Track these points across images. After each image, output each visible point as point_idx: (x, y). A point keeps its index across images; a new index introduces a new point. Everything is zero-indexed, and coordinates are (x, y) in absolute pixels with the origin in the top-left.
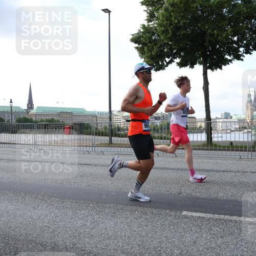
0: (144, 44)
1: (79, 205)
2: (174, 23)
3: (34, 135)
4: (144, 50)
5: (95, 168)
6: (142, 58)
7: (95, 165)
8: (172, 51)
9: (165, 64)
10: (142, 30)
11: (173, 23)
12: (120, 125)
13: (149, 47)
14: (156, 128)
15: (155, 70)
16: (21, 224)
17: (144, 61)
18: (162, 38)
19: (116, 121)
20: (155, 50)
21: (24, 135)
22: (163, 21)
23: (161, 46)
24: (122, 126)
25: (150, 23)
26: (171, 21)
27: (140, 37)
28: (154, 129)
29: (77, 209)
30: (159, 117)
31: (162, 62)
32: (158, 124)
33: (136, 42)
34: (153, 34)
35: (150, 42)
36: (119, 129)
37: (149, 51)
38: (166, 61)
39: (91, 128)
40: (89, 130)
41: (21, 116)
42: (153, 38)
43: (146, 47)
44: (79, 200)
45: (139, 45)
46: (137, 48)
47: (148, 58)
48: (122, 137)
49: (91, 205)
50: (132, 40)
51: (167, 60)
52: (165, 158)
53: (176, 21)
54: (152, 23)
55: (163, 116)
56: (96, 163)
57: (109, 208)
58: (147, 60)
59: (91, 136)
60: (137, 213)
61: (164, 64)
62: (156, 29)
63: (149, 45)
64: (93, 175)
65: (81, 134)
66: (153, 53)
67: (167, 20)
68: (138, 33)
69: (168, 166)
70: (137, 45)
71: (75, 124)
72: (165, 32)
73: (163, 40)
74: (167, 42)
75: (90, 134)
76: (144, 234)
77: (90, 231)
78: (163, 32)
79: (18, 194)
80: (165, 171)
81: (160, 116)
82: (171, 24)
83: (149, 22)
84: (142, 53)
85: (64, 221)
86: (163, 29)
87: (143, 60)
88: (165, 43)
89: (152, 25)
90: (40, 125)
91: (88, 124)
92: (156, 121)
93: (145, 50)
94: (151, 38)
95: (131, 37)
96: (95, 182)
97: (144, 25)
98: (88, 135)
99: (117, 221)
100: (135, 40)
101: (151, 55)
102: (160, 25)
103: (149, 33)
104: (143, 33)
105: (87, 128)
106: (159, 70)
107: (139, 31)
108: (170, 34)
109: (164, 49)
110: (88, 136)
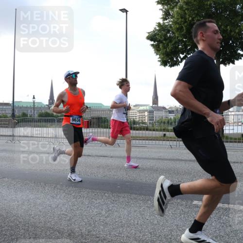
0: (160, 42)
1: (95, 195)
2: (189, 20)
3: (54, 129)
4: (159, 47)
5: (111, 160)
6: (157, 54)
7: (112, 157)
8: (186, 47)
9: (180, 60)
10: (157, 28)
11: (187, 20)
12: (136, 118)
13: (164, 44)
14: (170, 122)
15: (169, 66)
16: (41, 212)
17: (160, 58)
18: (177, 35)
19: (131, 114)
20: (170, 46)
21: (45, 129)
22: (178, 19)
23: (176, 43)
24: (137, 119)
25: (166, 21)
26: (185, 19)
27: (155, 35)
28: (168, 122)
29: (93, 199)
30: (173, 111)
31: (177, 58)
32: (172, 117)
33: (151, 40)
34: (168, 31)
35: (165, 39)
36: (134, 123)
37: (165, 48)
38: (180, 57)
39: (108, 122)
40: (106, 124)
41: (43, 111)
42: (168, 35)
43: (161, 44)
44: (95, 190)
45: (154, 42)
46: (152, 45)
47: (163, 54)
48: (137, 130)
49: (106, 194)
50: (148, 38)
51: (182, 56)
52: (177, 150)
53: (190, 19)
54: (168, 21)
55: (177, 110)
56: (111, 155)
57: (123, 197)
58: (162, 56)
59: (108, 130)
60: (149, 202)
61: (178, 60)
62: (171, 27)
63: (164, 42)
64: (109, 166)
65: (99, 127)
66: (168, 50)
67: (182, 18)
68: (154, 31)
69: (180, 158)
70: (152, 43)
71: (93, 118)
72: (180, 29)
73: (178, 37)
74: (181, 38)
75: (107, 128)
76: (156, 222)
77: (105, 219)
78: (178, 29)
79: (39, 184)
80: (178, 162)
81: (174, 109)
82: (185, 22)
83: (164, 20)
84: (158, 50)
85: (80, 210)
86: (178, 26)
87: (158, 56)
88: (179, 40)
89: (167, 23)
90: (60, 119)
91: (105, 118)
92: (170, 115)
93: (161, 47)
94: (166, 35)
95: (147, 35)
96: (110, 173)
97: (159, 24)
98: (105, 128)
99: (131, 210)
100: (151, 37)
101: (166, 51)
102: (175, 23)
103: (164, 30)
104: (159, 30)
105: (105, 122)
106: (173, 66)
107: (155, 29)
108: (185, 31)
109: (179, 46)
110: (105, 130)
